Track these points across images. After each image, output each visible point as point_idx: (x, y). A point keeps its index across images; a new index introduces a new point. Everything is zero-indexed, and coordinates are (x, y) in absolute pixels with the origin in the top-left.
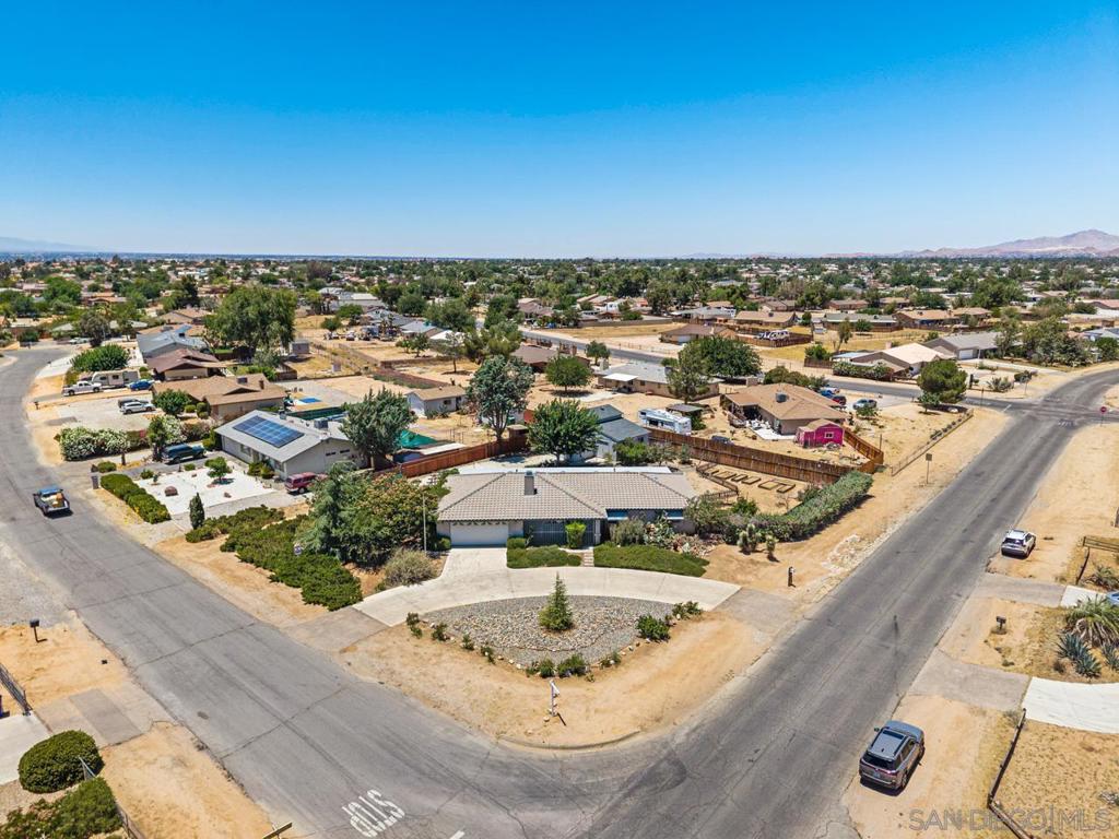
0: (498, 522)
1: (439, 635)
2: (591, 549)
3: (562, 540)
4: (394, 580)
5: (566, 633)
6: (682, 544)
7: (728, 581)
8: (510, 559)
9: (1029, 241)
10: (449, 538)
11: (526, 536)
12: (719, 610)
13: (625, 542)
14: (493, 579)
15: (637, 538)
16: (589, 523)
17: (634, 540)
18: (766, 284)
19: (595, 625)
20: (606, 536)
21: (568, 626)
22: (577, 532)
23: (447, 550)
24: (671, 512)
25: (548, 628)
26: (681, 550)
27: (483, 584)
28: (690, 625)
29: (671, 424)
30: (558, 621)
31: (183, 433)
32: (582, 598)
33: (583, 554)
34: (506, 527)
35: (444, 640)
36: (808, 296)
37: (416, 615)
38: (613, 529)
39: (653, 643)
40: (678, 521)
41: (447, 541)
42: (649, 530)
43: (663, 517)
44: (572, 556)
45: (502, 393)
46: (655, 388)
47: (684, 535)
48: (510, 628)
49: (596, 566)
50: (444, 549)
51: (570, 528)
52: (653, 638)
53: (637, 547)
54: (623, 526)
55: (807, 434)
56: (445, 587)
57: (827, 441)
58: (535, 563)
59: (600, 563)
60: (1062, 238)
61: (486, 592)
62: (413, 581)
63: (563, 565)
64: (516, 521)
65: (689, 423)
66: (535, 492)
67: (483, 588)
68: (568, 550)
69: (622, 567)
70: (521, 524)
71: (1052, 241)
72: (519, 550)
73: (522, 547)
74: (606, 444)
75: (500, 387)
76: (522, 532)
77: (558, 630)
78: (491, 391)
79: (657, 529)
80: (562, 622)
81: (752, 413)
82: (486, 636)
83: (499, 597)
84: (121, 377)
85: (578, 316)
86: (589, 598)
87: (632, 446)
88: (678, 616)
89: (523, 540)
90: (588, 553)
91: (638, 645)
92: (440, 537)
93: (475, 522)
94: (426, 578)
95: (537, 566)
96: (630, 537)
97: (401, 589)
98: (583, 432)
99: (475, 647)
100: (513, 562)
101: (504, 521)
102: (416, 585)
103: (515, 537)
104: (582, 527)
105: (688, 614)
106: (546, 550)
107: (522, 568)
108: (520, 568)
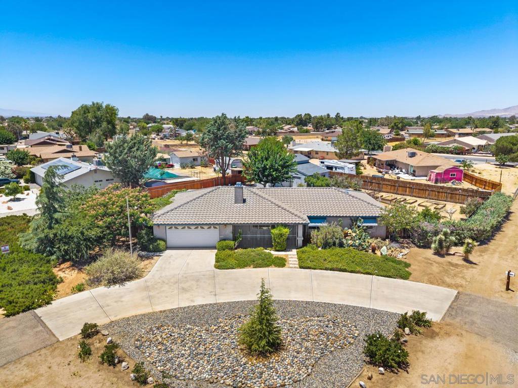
0: (210, 225)
1: (110, 358)
2: (294, 251)
3: (268, 243)
4: (95, 281)
5: (274, 358)
6: (379, 248)
7: (438, 285)
8: (218, 260)
9: (488, 111)
10: (165, 241)
11: (235, 239)
12: (448, 320)
13: (326, 245)
14: (198, 281)
15: (337, 241)
16: (293, 227)
17: (334, 244)
18: (371, 121)
19: (308, 344)
20: (307, 240)
21: (276, 346)
22: (281, 235)
23: (161, 251)
24: (367, 219)
25: (250, 351)
26: (378, 253)
27: (185, 286)
28: (424, 342)
29: (342, 168)
30: (263, 342)
31: (14, 172)
32: (290, 303)
33: (287, 255)
34: (217, 231)
35: (114, 365)
36: (395, 124)
37: (95, 326)
38: (314, 233)
39: (388, 374)
40: (371, 227)
41: (162, 243)
42: (346, 235)
43: (358, 223)
44: (277, 258)
45: (224, 140)
46: (325, 155)
47: (379, 240)
48: (202, 348)
49: (301, 267)
50: (158, 251)
51: (275, 231)
52: (386, 366)
53: (338, 250)
54: (323, 231)
55: (438, 174)
56: (147, 288)
57: (451, 179)
58: (242, 264)
59: (303, 265)
60: (503, 109)
61: (187, 295)
62: (114, 281)
63: (268, 266)
64: (226, 225)
65: (354, 168)
66: (244, 201)
67: (184, 290)
68: (273, 252)
69: (326, 269)
70: (230, 229)
71: (499, 111)
72: (228, 252)
73: (231, 249)
74: (299, 178)
75: (223, 135)
76: (231, 235)
77: (263, 354)
78: (217, 138)
79: (354, 234)
80: (268, 343)
81: (392, 165)
82: (169, 360)
83: (199, 301)
84: (5, 149)
85: (276, 130)
86: (297, 304)
87: (318, 179)
88: (407, 330)
89: (232, 243)
90: (292, 255)
91: (370, 378)
92: (155, 240)
93: (189, 226)
94: (129, 278)
95: (243, 267)
96: (330, 241)
97: (101, 289)
98: (283, 166)
99: (150, 379)
100: (221, 264)
101: (214, 225)
102: (117, 286)
103: (225, 240)
104: (286, 231)
105: (417, 328)
106: (252, 252)
107: (229, 269)
108: (227, 269)
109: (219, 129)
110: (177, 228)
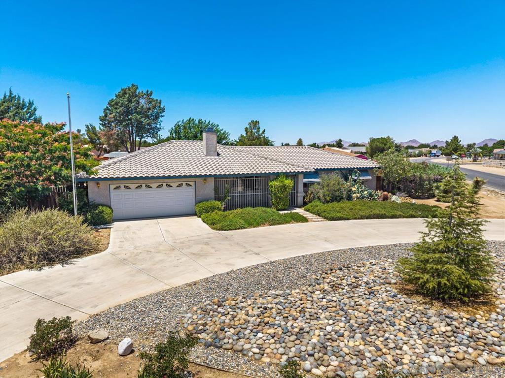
0: (181, 181)
10: (109, 206)
17: (342, 196)
23: (106, 223)
34: (191, 190)
41: (107, 210)
43: (353, 177)
51: (276, 183)
64: (206, 179)
66: (218, 154)
70: (211, 183)
76: (212, 195)
89: (218, 203)
93: (148, 184)
101: (188, 181)
104: (288, 182)
107: (239, 229)
108: (236, 229)
109: (130, 101)
110: (127, 187)
